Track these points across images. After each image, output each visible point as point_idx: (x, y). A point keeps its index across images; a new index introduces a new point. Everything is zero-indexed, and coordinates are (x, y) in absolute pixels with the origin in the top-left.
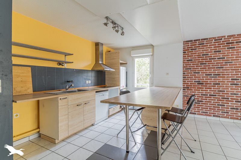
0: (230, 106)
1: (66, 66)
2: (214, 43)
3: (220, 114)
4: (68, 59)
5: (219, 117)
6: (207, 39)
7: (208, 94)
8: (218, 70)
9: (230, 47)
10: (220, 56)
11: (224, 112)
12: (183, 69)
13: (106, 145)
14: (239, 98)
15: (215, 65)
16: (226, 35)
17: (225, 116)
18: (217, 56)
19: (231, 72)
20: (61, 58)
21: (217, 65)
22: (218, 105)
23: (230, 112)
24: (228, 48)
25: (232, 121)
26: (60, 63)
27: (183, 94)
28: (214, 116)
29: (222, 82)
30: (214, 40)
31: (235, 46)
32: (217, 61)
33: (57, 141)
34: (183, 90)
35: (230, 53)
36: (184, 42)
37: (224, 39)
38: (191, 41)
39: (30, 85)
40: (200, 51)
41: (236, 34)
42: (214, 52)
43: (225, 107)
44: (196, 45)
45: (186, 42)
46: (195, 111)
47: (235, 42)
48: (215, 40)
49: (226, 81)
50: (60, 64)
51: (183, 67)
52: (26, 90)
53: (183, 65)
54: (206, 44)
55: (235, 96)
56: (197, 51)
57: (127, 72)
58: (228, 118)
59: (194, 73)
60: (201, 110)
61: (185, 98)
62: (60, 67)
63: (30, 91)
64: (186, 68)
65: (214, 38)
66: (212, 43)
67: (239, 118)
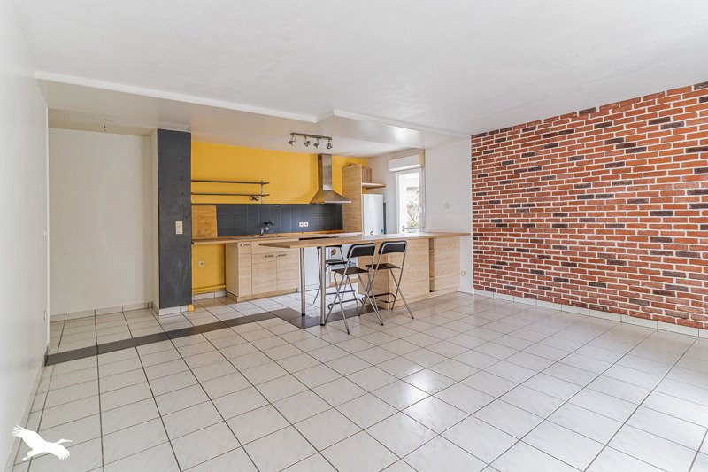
0: (553, 274)
1: (261, 201)
2: (522, 136)
3: (536, 292)
4: (265, 190)
5: (535, 297)
6: (510, 129)
7: (515, 248)
8: (530, 195)
9: (550, 143)
10: (533, 164)
11: (544, 288)
12: (473, 195)
13: (289, 309)
14: (569, 257)
15: (525, 185)
16: (543, 118)
17: (545, 295)
18: (528, 165)
19: (553, 199)
20: (256, 190)
21: (528, 185)
22: (532, 271)
23: (553, 288)
24: (546, 147)
25: (558, 307)
26: (254, 197)
27: (474, 248)
28: (526, 296)
29: (538, 220)
30: (521, 130)
31: (559, 142)
32: (528, 175)
33: (238, 300)
34: (474, 239)
35: (549, 157)
36: (472, 137)
37: (540, 127)
38: (484, 134)
39: (215, 228)
40: (499, 155)
41: (560, 114)
42: (523, 156)
43: (545, 275)
44: (492, 142)
45: (476, 137)
46: (493, 285)
47: (558, 132)
48: (524, 130)
49: (545, 218)
50: (254, 199)
51: (473, 190)
52: (210, 234)
53: (473, 186)
54: (509, 139)
55: (561, 251)
56: (495, 156)
57: (384, 204)
58: (551, 300)
59: (491, 202)
60: (505, 282)
61: (476, 257)
62: (254, 202)
63: (215, 235)
64: (478, 193)
65: (521, 126)
66: (518, 137)
67: (570, 301)
